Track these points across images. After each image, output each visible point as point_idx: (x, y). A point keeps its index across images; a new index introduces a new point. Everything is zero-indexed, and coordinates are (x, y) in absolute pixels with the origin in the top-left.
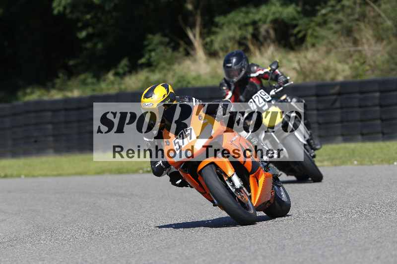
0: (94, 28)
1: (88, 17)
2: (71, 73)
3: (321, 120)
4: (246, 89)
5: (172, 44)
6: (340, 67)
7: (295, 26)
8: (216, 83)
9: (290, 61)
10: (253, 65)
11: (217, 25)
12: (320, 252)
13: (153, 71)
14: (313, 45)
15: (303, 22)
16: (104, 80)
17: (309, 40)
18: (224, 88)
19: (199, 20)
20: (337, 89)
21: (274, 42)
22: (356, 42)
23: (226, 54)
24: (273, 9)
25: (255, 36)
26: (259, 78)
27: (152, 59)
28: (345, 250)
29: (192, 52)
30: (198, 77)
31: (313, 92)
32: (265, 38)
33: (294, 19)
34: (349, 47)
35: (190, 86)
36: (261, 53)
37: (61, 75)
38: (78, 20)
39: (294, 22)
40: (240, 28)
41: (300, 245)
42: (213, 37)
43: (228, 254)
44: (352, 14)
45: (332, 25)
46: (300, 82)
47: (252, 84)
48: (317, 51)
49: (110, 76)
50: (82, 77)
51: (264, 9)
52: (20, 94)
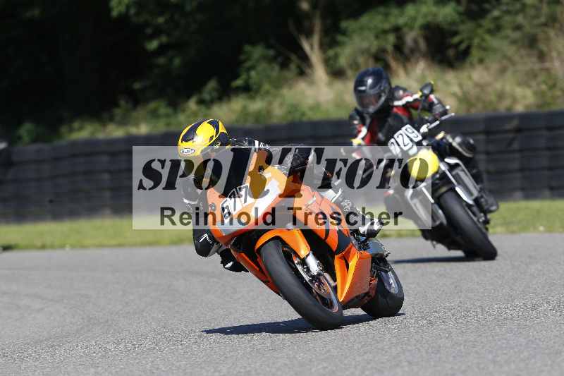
0: (168, 35)
1: (161, 20)
2: (137, 100)
3: (492, 168)
4: (387, 124)
5: (280, 59)
6: (519, 91)
7: (455, 33)
8: (343, 114)
9: (447, 83)
10: (398, 88)
11: (344, 33)
12: (490, 357)
13: (252, 98)
14: (481, 61)
15: (466, 28)
16: (184, 111)
17: (475, 54)
18: (356, 122)
19: (318, 25)
20: (515, 123)
21: (425, 56)
22: (542, 57)
23: (357, 74)
24: (424, 9)
25: (398, 48)
26: (407, 107)
27: (252, 81)
28: (526, 354)
29: (308, 71)
30: (316, 107)
31: (482, 127)
32: (412, 51)
33: (453, 23)
34: (532, 63)
35: (305, 119)
36: (407, 72)
37: (122, 103)
38: (146, 24)
39: (454, 28)
40: (377, 37)
41: (462, 347)
42: (338, 50)
43: (358, 359)
44: (537, 17)
45: (509, 32)
46: (463, 113)
47: (396, 116)
48: (487, 69)
49: (192, 105)
50: (152, 105)
51: (410, 10)
52: (64, 129)
